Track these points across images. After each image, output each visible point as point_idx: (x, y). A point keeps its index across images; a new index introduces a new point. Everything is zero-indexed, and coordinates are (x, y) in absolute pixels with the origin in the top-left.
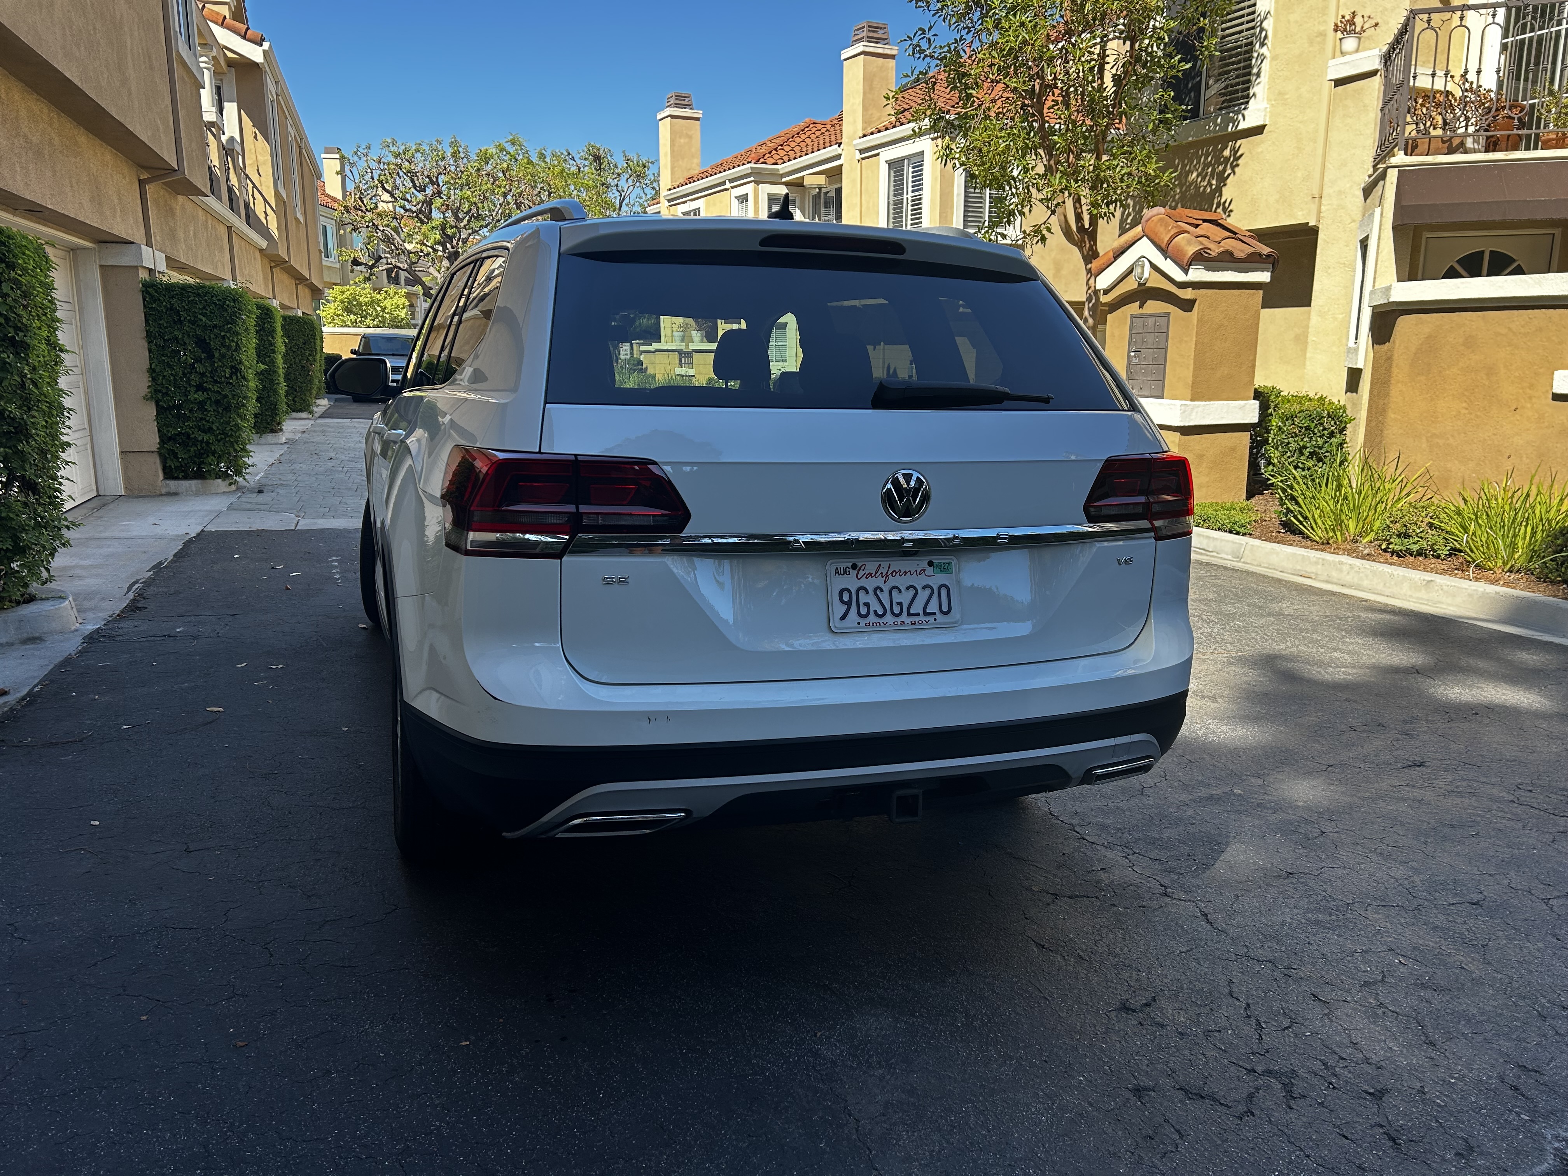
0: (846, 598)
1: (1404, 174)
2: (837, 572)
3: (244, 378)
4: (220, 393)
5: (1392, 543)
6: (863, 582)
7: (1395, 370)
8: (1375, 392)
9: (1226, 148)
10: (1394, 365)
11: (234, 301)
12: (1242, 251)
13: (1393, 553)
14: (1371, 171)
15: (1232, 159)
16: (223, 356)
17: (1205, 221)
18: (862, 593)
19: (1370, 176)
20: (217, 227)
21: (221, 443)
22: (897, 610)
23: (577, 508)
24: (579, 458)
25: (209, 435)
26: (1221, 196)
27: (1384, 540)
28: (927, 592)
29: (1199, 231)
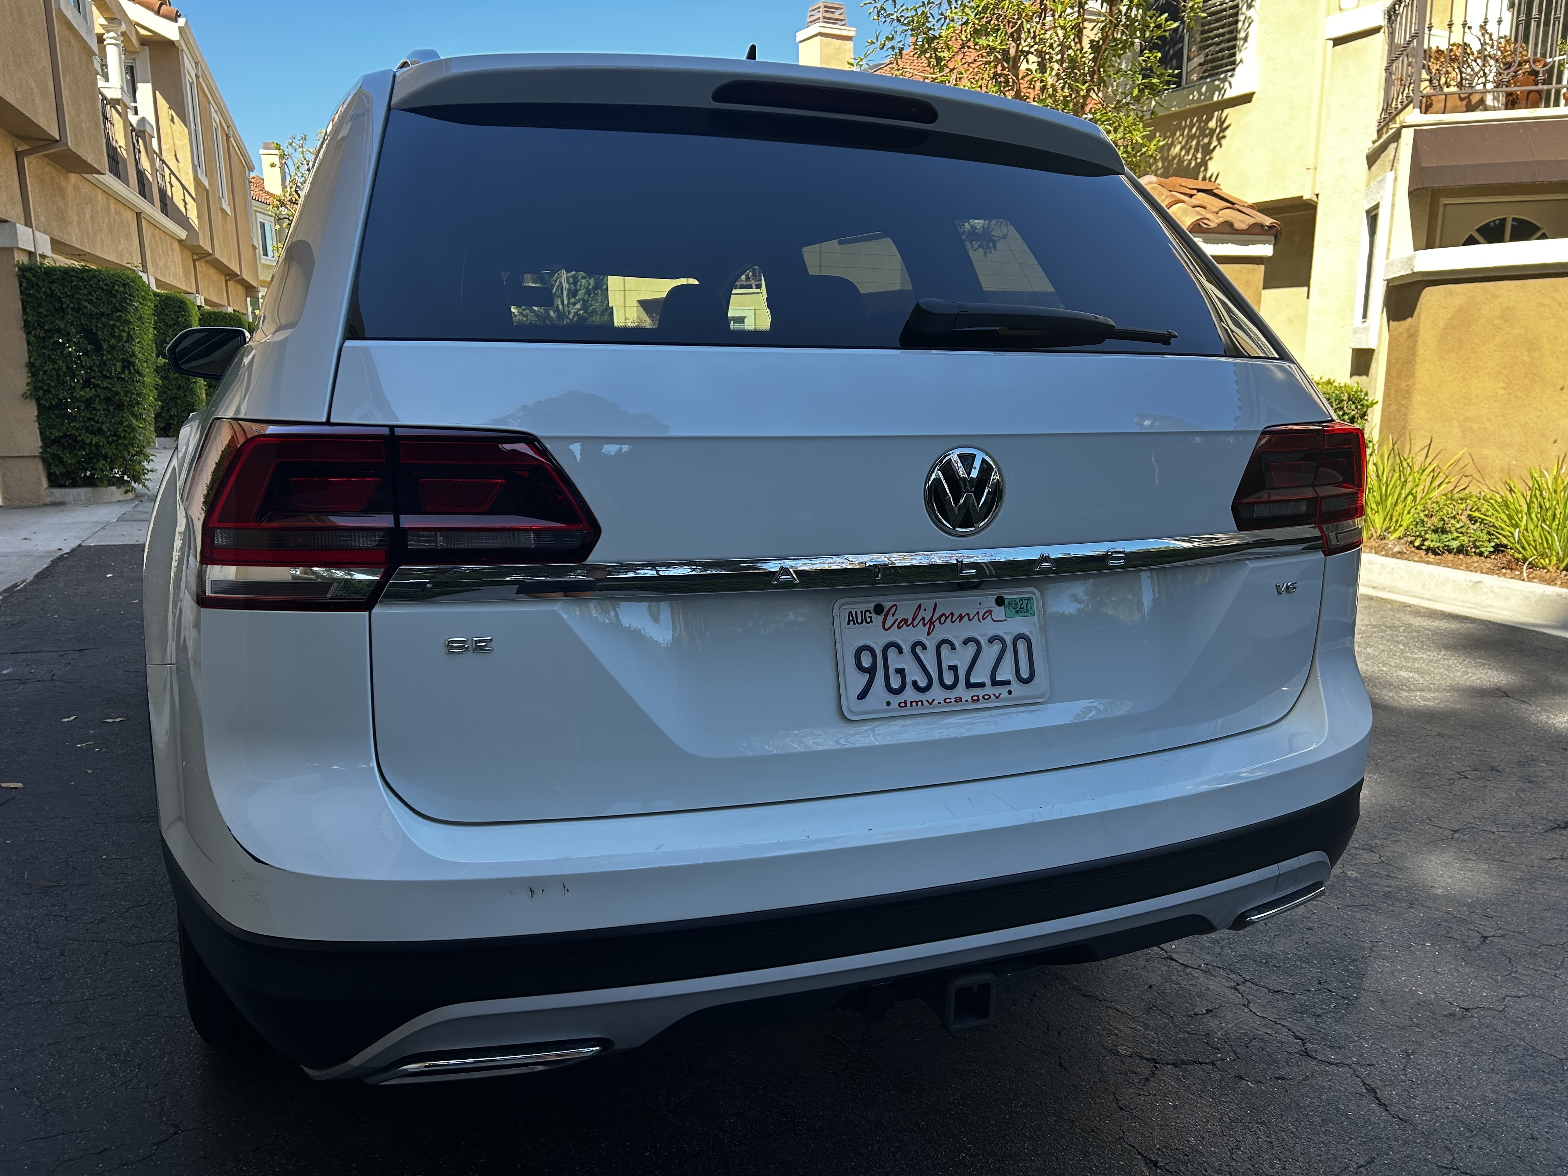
0: (866, 662)
1: (1421, 136)
2: (852, 619)
3: (138, 372)
4: (110, 390)
5: (1427, 539)
6: (894, 635)
7: (1421, 350)
8: (1394, 373)
9: (1211, 119)
10: (1420, 343)
11: (124, 286)
12: (1243, 222)
13: (1428, 550)
14: (1375, 137)
15: (1218, 130)
16: (113, 348)
17: (1199, 190)
18: (892, 653)
19: (1374, 142)
20: (123, 211)
21: (113, 446)
22: (949, 680)
23: (397, 521)
24: (398, 432)
25: (99, 437)
26: (1206, 170)
27: (1418, 536)
28: (997, 647)
29: (1193, 201)
